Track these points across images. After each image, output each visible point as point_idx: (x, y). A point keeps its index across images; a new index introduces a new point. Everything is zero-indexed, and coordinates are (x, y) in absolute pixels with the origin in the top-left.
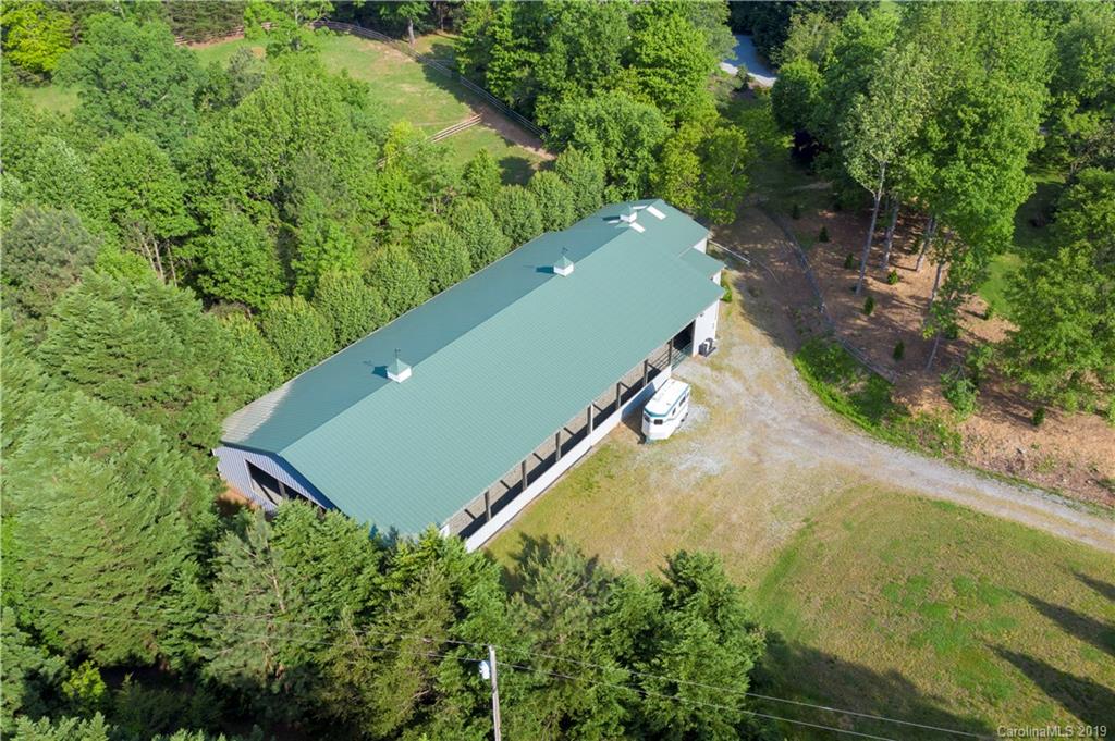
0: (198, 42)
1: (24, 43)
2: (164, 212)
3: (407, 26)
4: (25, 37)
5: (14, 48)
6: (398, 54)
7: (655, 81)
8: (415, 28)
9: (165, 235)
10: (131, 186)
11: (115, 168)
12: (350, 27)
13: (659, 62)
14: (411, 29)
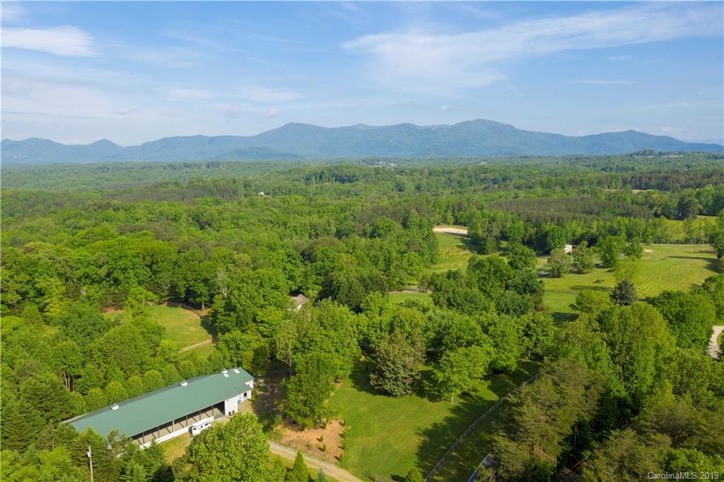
0: (120, 309)
1: (51, 310)
2: (74, 367)
3: (201, 304)
4: (52, 307)
5: (48, 311)
6: (195, 315)
7: (261, 328)
8: (205, 305)
9: (72, 375)
10: (64, 357)
11: (61, 352)
12: (181, 304)
13: (262, 322)
14: (203, 306)
